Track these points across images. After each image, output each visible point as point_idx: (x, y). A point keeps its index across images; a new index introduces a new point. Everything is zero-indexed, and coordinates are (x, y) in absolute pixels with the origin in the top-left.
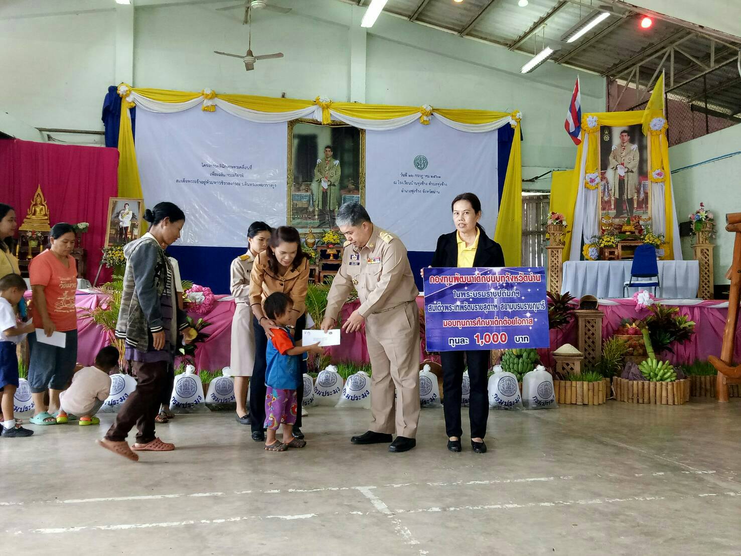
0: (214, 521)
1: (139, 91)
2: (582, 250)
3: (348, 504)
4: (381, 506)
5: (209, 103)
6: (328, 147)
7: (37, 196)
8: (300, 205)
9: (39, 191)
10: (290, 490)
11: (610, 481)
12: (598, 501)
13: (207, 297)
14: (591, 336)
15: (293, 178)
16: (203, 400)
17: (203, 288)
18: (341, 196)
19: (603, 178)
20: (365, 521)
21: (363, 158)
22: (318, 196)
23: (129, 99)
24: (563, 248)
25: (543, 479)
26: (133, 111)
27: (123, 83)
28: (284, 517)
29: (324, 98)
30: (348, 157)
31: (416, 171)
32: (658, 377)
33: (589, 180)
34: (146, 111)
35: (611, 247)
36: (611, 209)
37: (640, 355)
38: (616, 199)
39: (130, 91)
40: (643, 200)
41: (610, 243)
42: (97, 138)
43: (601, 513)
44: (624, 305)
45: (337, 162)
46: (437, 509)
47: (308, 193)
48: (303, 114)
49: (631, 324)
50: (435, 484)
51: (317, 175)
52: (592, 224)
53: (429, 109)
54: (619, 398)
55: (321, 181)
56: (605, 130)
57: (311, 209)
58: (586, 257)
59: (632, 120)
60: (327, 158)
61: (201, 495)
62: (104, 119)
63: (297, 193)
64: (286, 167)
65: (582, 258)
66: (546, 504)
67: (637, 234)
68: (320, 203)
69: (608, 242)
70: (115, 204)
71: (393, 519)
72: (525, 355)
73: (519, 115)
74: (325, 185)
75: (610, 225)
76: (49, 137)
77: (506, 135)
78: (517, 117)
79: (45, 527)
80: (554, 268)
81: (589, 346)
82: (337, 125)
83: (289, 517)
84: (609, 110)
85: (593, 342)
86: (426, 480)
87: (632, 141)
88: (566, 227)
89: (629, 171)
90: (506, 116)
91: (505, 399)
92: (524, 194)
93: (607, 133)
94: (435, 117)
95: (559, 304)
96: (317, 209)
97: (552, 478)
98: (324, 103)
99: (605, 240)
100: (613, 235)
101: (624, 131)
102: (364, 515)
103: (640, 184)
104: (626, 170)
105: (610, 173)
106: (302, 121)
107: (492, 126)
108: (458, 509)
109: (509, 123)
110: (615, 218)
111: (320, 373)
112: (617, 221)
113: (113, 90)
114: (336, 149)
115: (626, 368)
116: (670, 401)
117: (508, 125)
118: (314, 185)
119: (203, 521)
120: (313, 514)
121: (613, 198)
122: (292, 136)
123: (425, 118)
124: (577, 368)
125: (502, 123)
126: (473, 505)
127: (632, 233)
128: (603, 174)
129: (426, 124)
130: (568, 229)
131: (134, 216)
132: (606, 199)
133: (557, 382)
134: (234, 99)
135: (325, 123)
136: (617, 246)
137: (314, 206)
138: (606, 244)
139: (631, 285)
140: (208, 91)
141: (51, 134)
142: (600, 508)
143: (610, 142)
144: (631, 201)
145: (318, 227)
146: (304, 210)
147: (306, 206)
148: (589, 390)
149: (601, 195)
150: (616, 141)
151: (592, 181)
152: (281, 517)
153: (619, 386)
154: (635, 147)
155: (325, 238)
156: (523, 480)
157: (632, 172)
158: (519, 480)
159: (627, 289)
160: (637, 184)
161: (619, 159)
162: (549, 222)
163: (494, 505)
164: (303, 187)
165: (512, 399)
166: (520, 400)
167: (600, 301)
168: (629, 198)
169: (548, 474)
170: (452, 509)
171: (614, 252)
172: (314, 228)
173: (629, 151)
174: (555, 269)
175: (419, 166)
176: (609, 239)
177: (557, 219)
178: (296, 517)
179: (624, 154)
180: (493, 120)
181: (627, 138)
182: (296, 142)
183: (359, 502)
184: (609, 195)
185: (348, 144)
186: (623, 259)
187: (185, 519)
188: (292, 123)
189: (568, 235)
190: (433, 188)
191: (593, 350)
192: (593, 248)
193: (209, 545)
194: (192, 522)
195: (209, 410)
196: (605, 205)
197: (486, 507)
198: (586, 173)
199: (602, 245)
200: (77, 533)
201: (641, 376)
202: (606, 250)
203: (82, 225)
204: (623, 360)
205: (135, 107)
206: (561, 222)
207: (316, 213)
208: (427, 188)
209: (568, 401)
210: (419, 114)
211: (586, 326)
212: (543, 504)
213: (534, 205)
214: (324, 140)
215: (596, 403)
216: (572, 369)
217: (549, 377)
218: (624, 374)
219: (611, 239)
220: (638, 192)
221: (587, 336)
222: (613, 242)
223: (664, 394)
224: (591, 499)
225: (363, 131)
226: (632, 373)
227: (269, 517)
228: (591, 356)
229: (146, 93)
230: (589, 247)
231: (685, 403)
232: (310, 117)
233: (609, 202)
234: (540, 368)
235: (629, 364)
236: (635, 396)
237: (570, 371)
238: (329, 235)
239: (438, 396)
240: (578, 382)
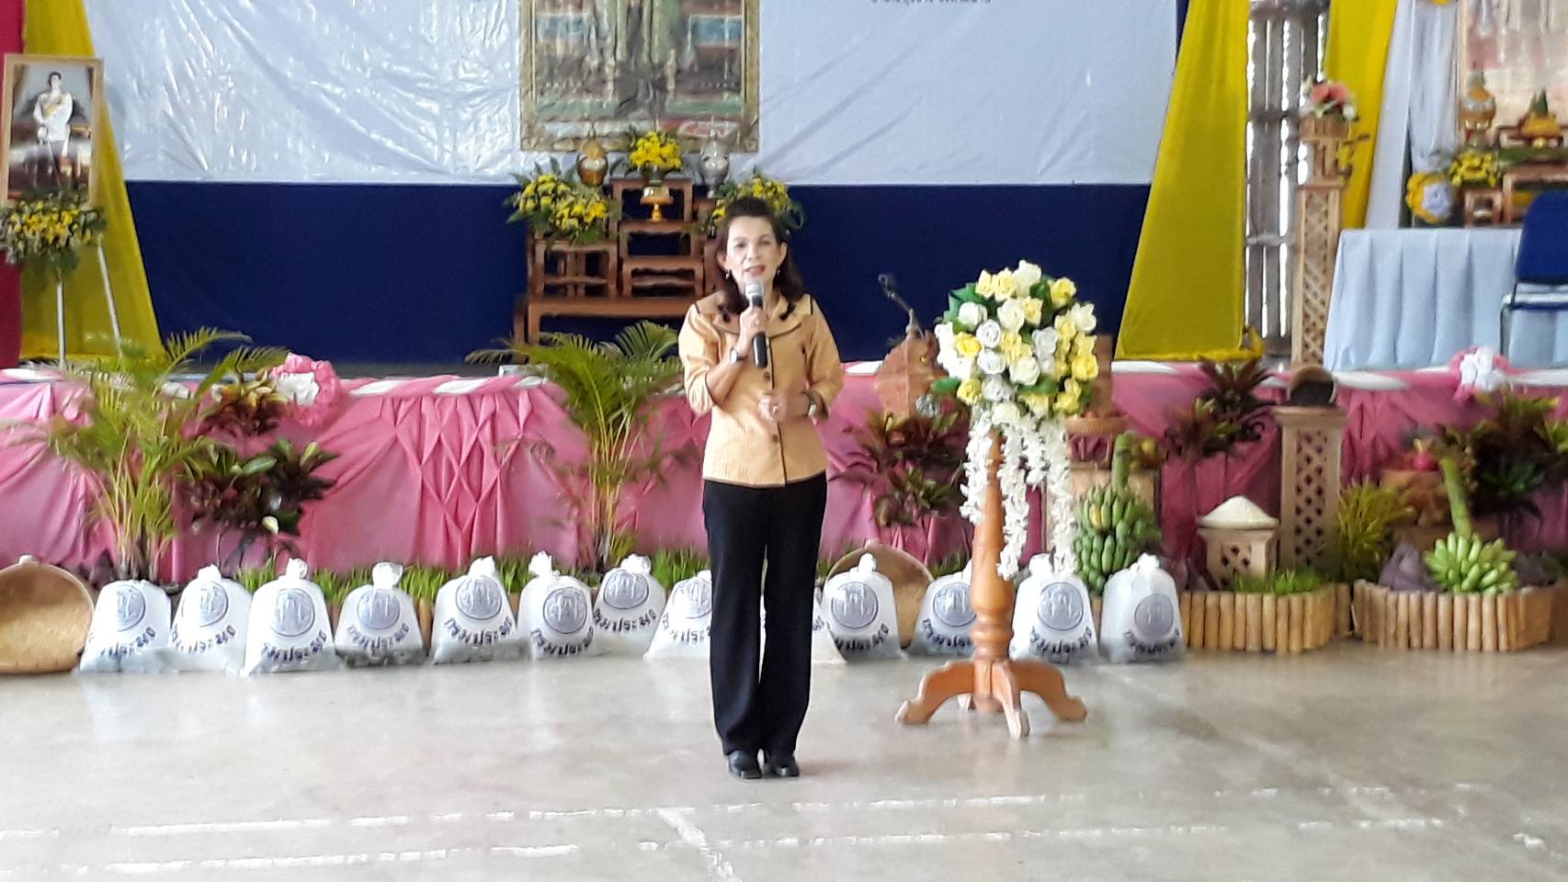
2: (1405, 192)
3: (637, 833)
4: (692, 835)
8: (559, 52)
10: (534, 814)
11: (1156, 803)
12: (1095, 833)
13: (325, 387)
14: (1314, 476)
16: (328, 644)
17: (314, 365)
18: (683, 22)
22: (612, 23)
24: (1343, 189)
25: (1023, 799)
28: (522, 850)
32: (1466, 584)
35: (1481, 185)
36: (1497, 66)
37: (1435, 525)
38: (1512, 34)
41: (1481, 175)
46: (793, 841)
47: (586, 14)
50: (810, 806)
52: (1438, 109)
54: (1367, 636)
57: (594, 64)
58: (1417, 212)
63: (551, 15)
65: (1408, 218)
67: (1567, 143)
68: (622, 44)
69: (1475, 170)
70: (20, 74)
71: (710, 853)
72: (1120, 528)
75: (1488, 116)
81: (1309, 501)
83: (530, 851)
85: (1320, 492)
88: (1355, 121)
91: (1053, 639)
95: (1229, 392)
96: (611, 62)
97: (1042, 798)
99: (1467, 164)
102: (661, 847)
108: (831, 841)
111: (608, 575)
115: (1395, 556)
116: (1489, 643)
120: (572, 847)
121: (1503, 32)
124: (1258, 558)
127: (1555, 140)
130: (1363, 127)
131: (76, 111)
132: (1482, 34)
136: (1500, 183)
137: (601, 52)
138: (1470, 176)
139: (1517, 306)
142: (1090, 842)
144: (1557, 39)
146: (574, 67)
147: (576, 53)
148: (1277, 614)
149: (1466, 22)
153: (1367, 606)
155: (640, 152)
156: (983, 801)
158: (974, 801)
163: (900, 836)
165: (1072, 638)
168: (1553, 29)
169: (1040, 791)
171: (1491, 201)
172: (603, 119)
174: (1320, 250)
176: (1476, 162)
177: (1328, 98)
183: (656, 830)
184: (1493, 24)
186: (1518, 220)
189: (1364, 147)
191: (1319, 511)
192: (1436, 186)
194: (365, 857)
195: (342, 666)
196: (1480, 52)
199: (1458, 180)
201: (1427, 580)
202: (1469, 194)
204: (1389, 537)
206: (1339, 107)
207: (609, 75)
209: (1226, 643)
211: (1299, 450)
213: (1297, 26)
215: (1295, 647)
216: (1246, 563)
217: (1168, 584)
218: (1386, 575)
219: (1483, 162)
221: (1303, 475)
222: (1489, 172)
223: (1473, 624)
224: (1089, 829)
226: (1403, 572)
227: (496, 849)
230: (1425, 181)
231: (1532, 647)
233: (1491, 42)
234: (1148, 563)
235: (1402, 548)
236: (1403, 630)
237: (1241, 568)
238: (648, 144)
239: (893, 632)
240: (1249, 597)
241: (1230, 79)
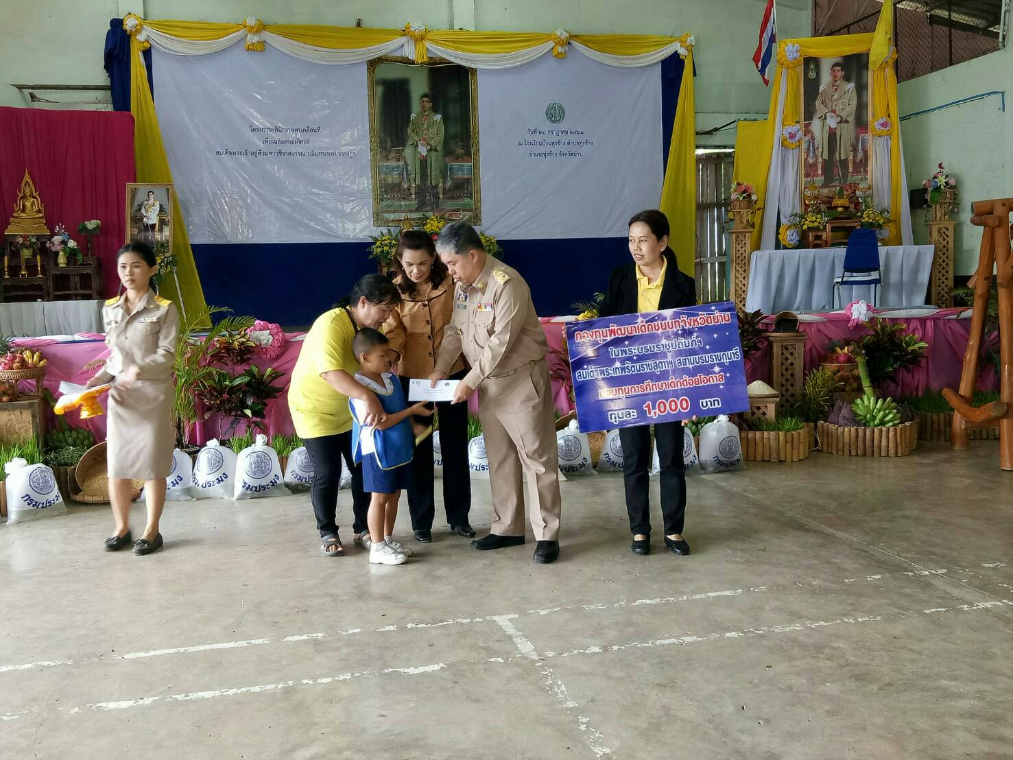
0: (319, 681)
1: (150, 24)
2: (778, 233)
3: (485, 645)
4: (526, 647)
5: (253, 39)
6: (425, 96)
7: (25, 185)
8: (390, 181)
9: (27, 178)
10: (409, 626)
11: (814, 592)
12: (797, 627)
13: (276, 337)
14: (790, 367)
15: (378, 141)
17: (270, 325)
18: (446, 167)
19: (807, 131)
20: (508, 673)
21: (475, 108)
22: (414, 167)
23: (141, 37)
24: (751, 232)
25: (728, 593)
26: (147, 54)
27: (130, 14)
28: (406, 670)
29: (417, 26)
30: (454, 110)
31: (547, 125)
32: (877, 421)
33: (788, 136)
34: (165, 53)
35: (817, 229)
36: (818, 176)
37: (854, 390)
38: (825, 162)
39: (142, 26)
40: (861, 160)
41: (816, 224)
42: (100, 94)
43: (803, 646)
44: (833, 321)
45: (438, 117)
46: (596, 649)
47: (401, 163)
48: (389, 50)
49: (842, 348)
50: (593, 607)
51: (412, 137)
52: (791, 196)
53: (565, 35)
54: (825, 449)
55: (417, 146)
56: (811, 63)
57: (406, 186)
58: (783, 243)
59: (847, 48)
60: (425, 111)
61: (296, 638)
62: (107, 67)
63: (385, 164)
64: (367, 127)
66: (733, 634)
67: (852, 209)
68: (418, 177)
69: (813, 222)
70: (134, 192)
71: (542, 667)
73: (691, 39)
74: (423, 150)
75: (816, 198)
76: (33, 97)
77: (672, 69)
78: (688, 43)
79: (108, 701)
80: (740, 259)
81: (787, 380)
82: (436, 63)
83: (411, 671)
84: (816, 32)
85: (792, 375)
86: (581, 602)
87: (847, 78)
88: (756, 202)
89: (843, 121)
90: (670, 42)
92: (700, 152)
93: (812, 67)
94: (573, 46)
95: (747, 326)
96: (413, 185)
97: (740, 591)
98: (417, 33)
99: (809, 219)
100: (819, 212)
101: (837, 65)
102: (506, 660)
103: (857, 139)
104: (839, 119)
105: (816, 125)
106: (386, 60)
107: (656, 56)
108: (623, 648)
109: (677, 51)
110: (822, 187)
112: (825, 191)
113: (117, 24)
114: (436, 99)
115: (836, 407)
116: (892, 452)
117: (676, 54)
118: (408, 152)
119: (305, 681)
120: (441, 665)
121: (820, 160)
122: (374, 82)
123: (560, 49)
124: (771, 411)
125: (667, 52)
126: (643, 641)
127: (846, 208)
128: (807, 126)
129: (560, 57)
130: (760, 205)
131: (162, 209)
132: (811, 161)
133: (743, 435)
134: (291, 32)
135: (420, 62)
136: (825, 228)
137: (409, 180)
138: (811, 225)
139: (843, 283)
140: (251, 22)
141: (35, 92)
142: (800, 638)
143: (817, 81)
144: (844, 163)
145: (417, 210)
146: (396, 187)
147: (397, 181)
148: (786, 442)
149: (803, 156)
150: (826, 78)
151: (792, 136)
152: (402, 670)
153: (825, 434)
154: (851, 86)
155: (429, 226)
156: (703, 596)
157: (847, 122)
158: (697, 597)
159: (838, 288)
160: (853, 138)
161: (829, 107)
162: (734, 196)
163: (667, 638)
164: (393, 155)
166: (697, 462)
167: (802, 317)
168: (842, 158)
169: (734, 584)
170: (615, 648)
171: (821, 236)
172: (411, 211)
173: (843, 91)
174: (742, 260)
175: (553, 119)
176: (814, 218)
177: (744, 192)
178: (421, 670)
179: (835, 97)
180: (654, 48)
181: (840, 74)
182: (380, 90)
183: (498, 641)
184: (816, 156)
185: (453, 91)
186: (833, 245)
187: (281, 680)
188: (373, 64)
189: (759, 213)
190: (572, 149)
191: (792, 385)
192: (792, 231)
193: (317, 720)
194: (291, 683)
196: (810, 170)
197: (658, 643)
198: (783, 125)
199: (805, 227)
200: (147, 707)
201: (855, 420)
202: (811, 234)
203: (91, 224)
204: (831, 399)
205: (150, 48)
206: (749, 196)
207: (413, 191)
208: (566, 149)
209: (759, 458)
210: (551, 44)
211: (783, 354)
212: (728, 635)
213: (713, 166)
214: (419, 86)
215: (795, 459)
216: (764, 414)
217: (734, 429)
218: (832, 417)
219: (816, 218)
220: (855, 150)
221: (784, 367)
222: (819, 223)
223: (884, 443)
224: (790, 622)
225: (474, 71)
226: (843, 416)
227: (386, 671)
228: (789, 393)
229: (164, 26)
230: (787, 230)
231: (911, 453)
232: (398, 54)
233: (815, 164)
234: (722, 419)
235: (839, 403)
236: (847, 446)
237: (761, 417)
238: (432, 222)
239: (589, 461)
240: (772, 433)
241: (688, 189)
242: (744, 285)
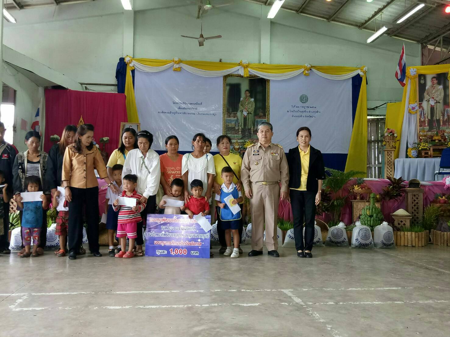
0: (203, 305)
1: (135, 60)
2: (407, 152)
3: (279, 299)
4: (298, 300)
5: (176, 66)
6: (247, 91)
7: (80, 122)
8: (230, 126)
9: (81, 119)
10: (242, 290)
11: (437, 290)
12: (431, 301)
14: (416, 204)
15: (226, 109)
18: (255, 121)
19: (420, 106)
20: (291, 308)
21: (269, 96)
22: (241, 121)
23: (131, 65)
24: (394, 151)
25: (394, 288)
26: (133, 72)
27: (127, 56)
28: (242, 304)
29: (245, 61)
30: (259, 97)
31: (300, 104)
33: (411, 108)
34: (140, 71)
35: (426, 149)
36: (426, 126)
37: (448, 216)
38: (429, 120)
39: (132, 60)
40: (446, 120)
41: (425, 147)
42: (112, 88)
43: (433, 308)
44: (436, 185)
45: (253, 100)
46: (332, 303)
47: (235, 119)
48: (232, 72)
49: (442, 197)
50: (328, 289)
51: (241, 107)
52: (413, 136)
53: (309, 66)
54: (435, 243)
55: (243, 111)
56: (422, 77)
57: (237, 128)
58: (409, 156)
59: (438, 71)
60: (247, 97)
61: (191, 291)
62: (117, 77)
63: (229, 119)
64: (222, 103)
65: (407, 156)
66: (399, 302)
67: (443, 141)
68: (243, 124)
69: (424, 146)
71: (307, 308)
72: (375, 215)
73: (365, 69)
74: (245, 113)
75: (425, 136)
76: (86, 88)
77: (357, 81)
78: (364, 70)
79: (110, 306)
80: (389, 163)
81: (415, 210)
82: (253, 77)
83: (245, 305)
84: (423, 64)
85: (417, 208)
86: (323, 287)
87: (439, 84)
88: (396, 137)
89: (437, 102)
90: (357, 69)
91: (363, 242)
92: (369, 117)
93: (422, 78)
94: (313, 71)
95: (395, 185)
96: (240, 128)
97: (400, 288)
98: (245, 64)
99: (422, 145)
100: (427, 142)
101: (434, 77)
102: (289, 305)
103: (444, 110)
104: (435, 101)
105: (425, 104)
106: (231, 76)
107: (348, 76)
108: (345, 303)
109: (359, 74)
110: (427, 132)
111: (249, 225)
112: (429, 133)
113: (122, 60)
114: (252, 92)
115: (439, 224)
117: (358, 75)
118: (239, 114)
119: (196, 305)
120: (259, 304)
121: (427, 119)
122: (226, 84)
123: (306, 72)
124: (408, 224)
125: (354, 74)
126: (354, 302)
127: (440, 141)
128: (420, 104)
129: (306, 75)
130: (398, 139)
132: (422, 120)
133: (396, 232)
134: (191, 63)
135: (246, 76)
136: (430, 149)
137: (238, 126)
138: (423, 148)
139: (440, 173)
140: (176, 59)
141: (87, 86)
142: (433, 306)
143: (425, 84)
144: (438, 121)
145: (241, 139)
146: (233, 129)
147: (234, 126)
148: (416, 237)
149: (418, 117)
150: (429, 84)
151: (413, 108)
152: (241, 304)
153: (435, 235)
154: (441, 87)
155: (246, 145)
156: (382, 289)
157: (439, 102)
158: (379, 289)
159: (437, 176)
160: (442, 110)
161: (431, 95)
162: (386, 134)
163: (366, 302)
164: (232, 115)
165: (368, 242)
166: (373, 243)
167: (422, 183)
168: (437, 119)
169: (397, 285)
170: (341, 303)
171: (428, 153)
172: (239, 139)
173: (437, 89)
174: (390, 163)
175: (303, 101)
176: (424, 145)
177: (391, 132)
178: (249, 305)
179: (434, 92)
180: (348, 72)
181: (436, 82)
182: (228, 88)
183: (284, 298)
184: (425, 117)
185: (259, 89)
186: (434, 157)
187: (185, 304)
188: (226, 77)
189: (398, 143)
190: (311, 114)
191: (417, 213)
192: (414, 151)
193: (203, 318)
194: (190, 305)
196: (422, 123)
197: (362, 303)
198: (409, 104)
199: (420, 149)
200: (127, 309)
202: (423, 151)
203: (105, 139)
204: (437, 219)
205: (134, 69)
206: (393, 134)
207: (240, 130)
208: (308, 114)
209: (402, 244)
210: (303, 70)
211: (413, 198)
212: (396, 302)
213: (375, 124)
214: (245, 87)
215: (420, 245)
216: (404, 224)
217: (391, 228)
218: (438, 227)
219: (426, 145)
220: (443, 115)
221: (413, 204)
222: (427, 147)
224: (427, 300)
225: (268, 81)
226: (443, 227)
227: (233, 304)
228: (416, 217)
229: (141, 61)
230: (411, 150)
232: (236, 73)
233: (424, 121)
234: (385, 223)
235: (441, 222)
236: (446, 241)
237: (403, 226)
238: (248, 143)
239: (321, 240)
240: (408, 232)
241: (364, 133)
242: (391, 174)
